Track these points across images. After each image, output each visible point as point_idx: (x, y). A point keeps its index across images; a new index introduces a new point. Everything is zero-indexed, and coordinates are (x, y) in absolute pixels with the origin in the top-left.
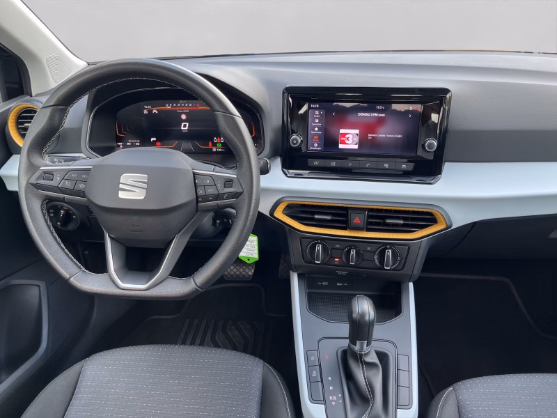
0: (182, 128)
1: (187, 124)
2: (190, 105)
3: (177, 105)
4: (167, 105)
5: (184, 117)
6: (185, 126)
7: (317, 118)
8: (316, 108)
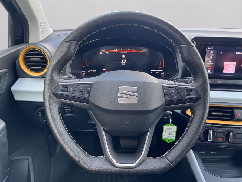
0: (122, 63)
1: (125, 60)
2: (128, 49)
3: (120, 49)
4: (115, 49)
5: (124, 56)
6: (124, 62)
7: (211, 55)
8: (211, 50)
